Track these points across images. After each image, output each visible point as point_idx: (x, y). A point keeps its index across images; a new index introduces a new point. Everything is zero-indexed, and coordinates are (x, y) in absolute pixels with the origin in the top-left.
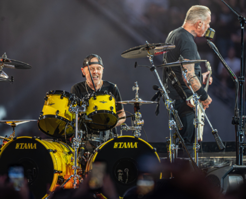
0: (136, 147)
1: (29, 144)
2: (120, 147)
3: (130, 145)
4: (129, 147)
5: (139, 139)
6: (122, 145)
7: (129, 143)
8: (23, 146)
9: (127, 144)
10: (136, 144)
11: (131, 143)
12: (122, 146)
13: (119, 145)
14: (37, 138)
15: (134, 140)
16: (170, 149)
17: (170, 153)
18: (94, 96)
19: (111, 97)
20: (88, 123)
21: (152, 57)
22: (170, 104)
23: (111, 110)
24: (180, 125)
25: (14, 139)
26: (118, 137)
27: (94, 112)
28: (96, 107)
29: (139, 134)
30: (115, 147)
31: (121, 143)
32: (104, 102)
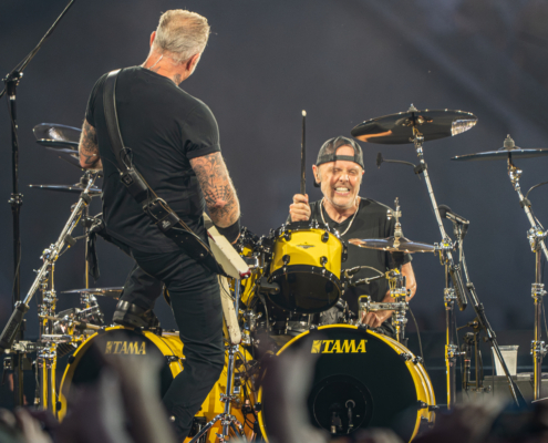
0: (364, 351)
1: (131, 344)
2: (326, 351)
3: (350, 346)
4: (347, 351)
5: (369, 331)
6: (331, 346)
7: (346, 342)
8: (120, 347)
9: (342, 344)
10: (363, 342)
11: (353, 342)
12: (330, 349)
13: (323, 347)
14: (148, 329)
15: (359, 334)
16: (446, 354)
17: (448, 364)
18: (286, 232)
19: (326, 234)
20: (270, 295)
21: (419, 141)
22: (445, 252)
23: (319, 265)
24: (460, 300)
25: (100, 331)
26: (319, 328)
27: (281, 270)
28: (286, 258)
29: (404, 320)
30: (314, 351)
31: (328, 342)
32: (306, 247)
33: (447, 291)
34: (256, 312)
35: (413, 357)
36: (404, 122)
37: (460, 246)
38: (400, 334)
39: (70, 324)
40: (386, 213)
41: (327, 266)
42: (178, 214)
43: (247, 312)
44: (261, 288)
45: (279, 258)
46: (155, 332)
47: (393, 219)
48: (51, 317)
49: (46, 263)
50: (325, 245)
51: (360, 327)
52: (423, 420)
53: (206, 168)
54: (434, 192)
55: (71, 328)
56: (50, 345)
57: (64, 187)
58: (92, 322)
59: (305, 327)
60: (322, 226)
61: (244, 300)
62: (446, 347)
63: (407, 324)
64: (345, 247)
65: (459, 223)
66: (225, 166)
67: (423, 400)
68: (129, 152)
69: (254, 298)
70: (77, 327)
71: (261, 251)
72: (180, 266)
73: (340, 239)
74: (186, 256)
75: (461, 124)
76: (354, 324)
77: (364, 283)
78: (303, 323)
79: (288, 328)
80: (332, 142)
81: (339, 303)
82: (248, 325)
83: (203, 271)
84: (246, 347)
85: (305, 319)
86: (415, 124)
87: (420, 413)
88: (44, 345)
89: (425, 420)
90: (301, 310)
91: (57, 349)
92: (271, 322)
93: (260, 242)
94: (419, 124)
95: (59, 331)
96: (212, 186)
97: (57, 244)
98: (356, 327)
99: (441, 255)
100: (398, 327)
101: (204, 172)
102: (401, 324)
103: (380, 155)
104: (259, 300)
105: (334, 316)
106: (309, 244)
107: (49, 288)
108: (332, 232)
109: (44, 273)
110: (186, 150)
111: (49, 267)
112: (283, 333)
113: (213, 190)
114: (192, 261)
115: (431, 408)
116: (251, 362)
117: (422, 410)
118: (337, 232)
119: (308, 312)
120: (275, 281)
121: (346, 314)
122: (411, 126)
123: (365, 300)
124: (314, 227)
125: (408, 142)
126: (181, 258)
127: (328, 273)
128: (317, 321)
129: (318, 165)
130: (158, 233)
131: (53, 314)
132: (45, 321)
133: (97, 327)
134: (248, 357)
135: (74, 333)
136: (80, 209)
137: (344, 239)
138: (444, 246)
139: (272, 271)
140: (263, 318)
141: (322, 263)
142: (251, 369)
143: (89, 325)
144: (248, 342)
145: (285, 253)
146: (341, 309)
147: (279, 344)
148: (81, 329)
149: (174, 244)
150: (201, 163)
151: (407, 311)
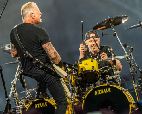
0: (110, 91)
1: (42, 104)
2: (99, 94)
3: (106, 91)
4: (105, 92)
5: (110, 85)
6: (100, 92)
7: (104, 90)
8: (39, 105)
10: (109, 89)
11: (106, 89)
12: (100, 93)
13: (98, 93)
14: (46, 99)
15: (108, 87)
16: (134, 87)
17: (135, 90)
18: (80, 62)
19: (92, 60)
20: (80, 81)
21: (113, 27)
22: (127, 57)
23: (92, 69)
24: (135, 71)
25: (33, 102)
26: (96, 87)
27: (81, 73)
28: (82, 69)
29: (120, 80)
30: (95, 94)
31: (99, 91)
32: (87, 65)
33: (130, 69)
34: (77, 87)
35: (125, 90)
36: (107, 22)
37: (132, 55)
38: (120, 84)
39: (24, 102)
40: (108, 50)
41: (94, 69)
42: (43, 63)
43: (74, 87)
44: (76, 79)
45: (80, 69)
46: (48, 99)
47: (111, 51)
48: (18, 101)
49: (13, 85)
50: (92, 63)
51: (108, 85)
52: (132, 108)
53: (47, 47)
54: (120, 41)
55: (24, 103)
56: (19, 109)
57: (13, 62)
58: (30, 100)
59: (92, 88)
60: (90, 58)
61: (72, 84)
62: (134, 85)
63: (121, 81)
64: (98, 62)
65: (130, 48)
66: (52, 46)
67: (130, 102)
68: (25, 48)
69: (75, 83)
70: (26, 102)
71: (74, 69)
72: (48, 78)
73: (96, 60)
74: (48, 75)
75: (125, 19)
76: (106, 84)
77: (106, 71)
78: (91, 87)
79: (87, 89)
80: (88, 33)
81: (100, 79)
82: (75, 91)
83: (55, 77)
84: (76, 97)
85: (91, 86)
86: (111, 22)
87: (130, 106)
88: (17, 109)
89: (132, 107)
90: (89, 83)
91: (22, 110)
92: (81, 89)
93: (73, 66)
94: (112, 22)
95: (21, 104)
96: (50, 52)
97: (15, 79)
98: (106, 85)
99: (126, 58)
100: (119, 82)
101: (47, 49)
102: (120, 81)
103: (102, 33)
104: (77, 83)
105: (99, 83)
106: (88, 63)
107: (15, 93)
108: (94, 59)
109: (13, 89)
110: (40, 43)
111: (14, 87)
112: (86, 91)
113: (50, 53)
114: (51, 75)
115: (134, 104)
116: (78, 102)
117: (131, 105)
118: (95, 58)
119: (91, 83)
120: (80, 76)
121: (103, 81)
122: (110, 23)
123: (107, 76)
124: (88, 58)
125: (110, 28)
126: (47, 75)
127: (95, 71)
128: (95, 85)
129: (86, 40)
130: (39, 69)
131: (18, 100)
132: (16, 102)
133: (32, 101)
134: (77, 100)
135: (26, 104)
136: (19, 68)
137: (97, 60)
138: (127, 56)
139: (79, 74)
140: (79, 88)
141: (92, 68)
142: (79, 104)
143: (29, 101)
144: (76, 96)
145: (81, 68)
146: (101, 80)
147: (85, 94)
148: (27, 102)
149: (44, 71)
150: (45, 46)
151: (120, 77)
